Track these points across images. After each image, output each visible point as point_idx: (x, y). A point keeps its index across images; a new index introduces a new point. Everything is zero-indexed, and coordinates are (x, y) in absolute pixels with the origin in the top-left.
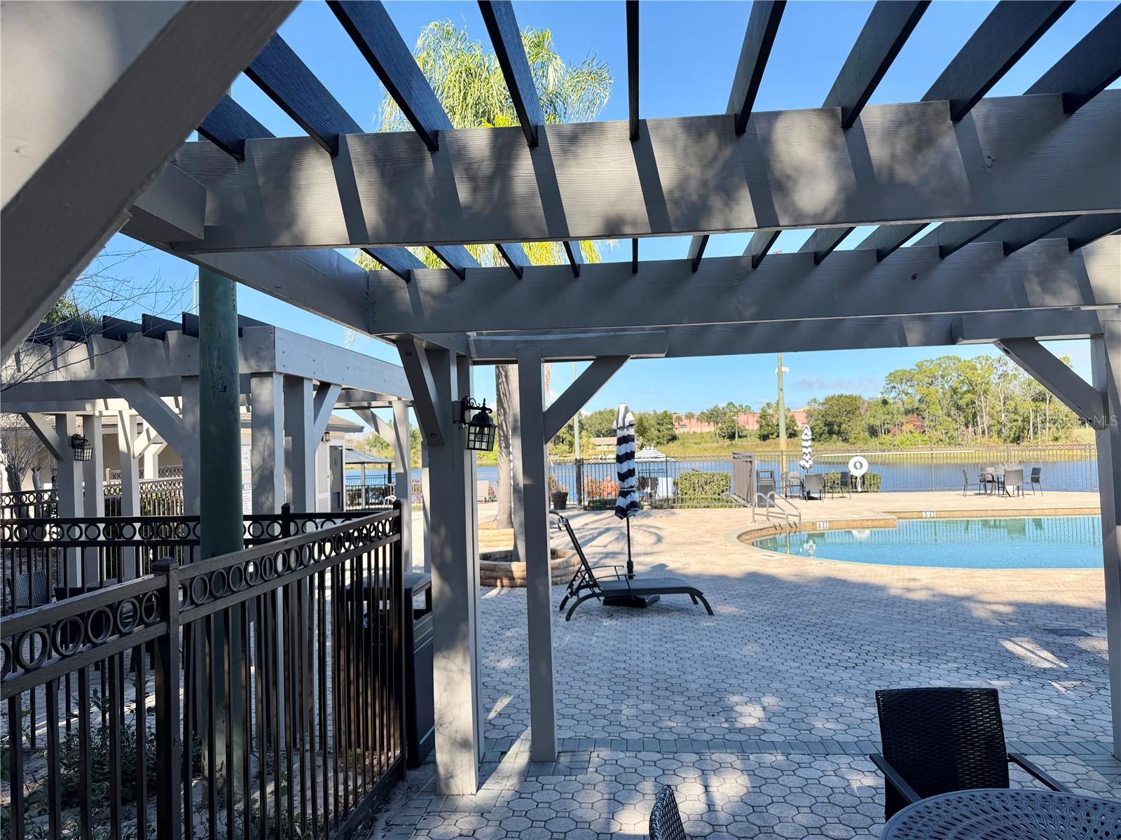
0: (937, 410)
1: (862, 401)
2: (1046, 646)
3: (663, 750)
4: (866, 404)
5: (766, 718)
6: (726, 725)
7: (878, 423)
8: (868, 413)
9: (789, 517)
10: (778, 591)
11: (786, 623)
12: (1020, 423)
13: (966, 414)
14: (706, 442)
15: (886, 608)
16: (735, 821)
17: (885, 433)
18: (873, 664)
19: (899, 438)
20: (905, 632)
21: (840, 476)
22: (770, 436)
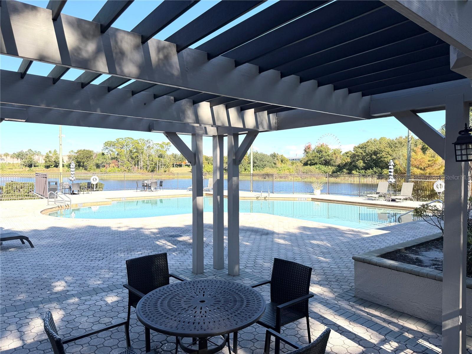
0: (124, 158)
1: (93, 153)
2: (169, 241)
3: (18, 310)
4: (95, 154)
5: (67, 286)
6: (48, 292)
7: (100, 162)
8: (96, 158)
9: (66, 202)
10: (64, 234)
11: (70, 246)
12: (153, 165)
13: (135, 161)
14: (16, 168)
15: (112, 235)
16: (60, 329)
17: (103, 167)
18: (110, 257)
19: (108, 169)
20: (121, 243)
21: (87, 184)
22: (50, 166)
